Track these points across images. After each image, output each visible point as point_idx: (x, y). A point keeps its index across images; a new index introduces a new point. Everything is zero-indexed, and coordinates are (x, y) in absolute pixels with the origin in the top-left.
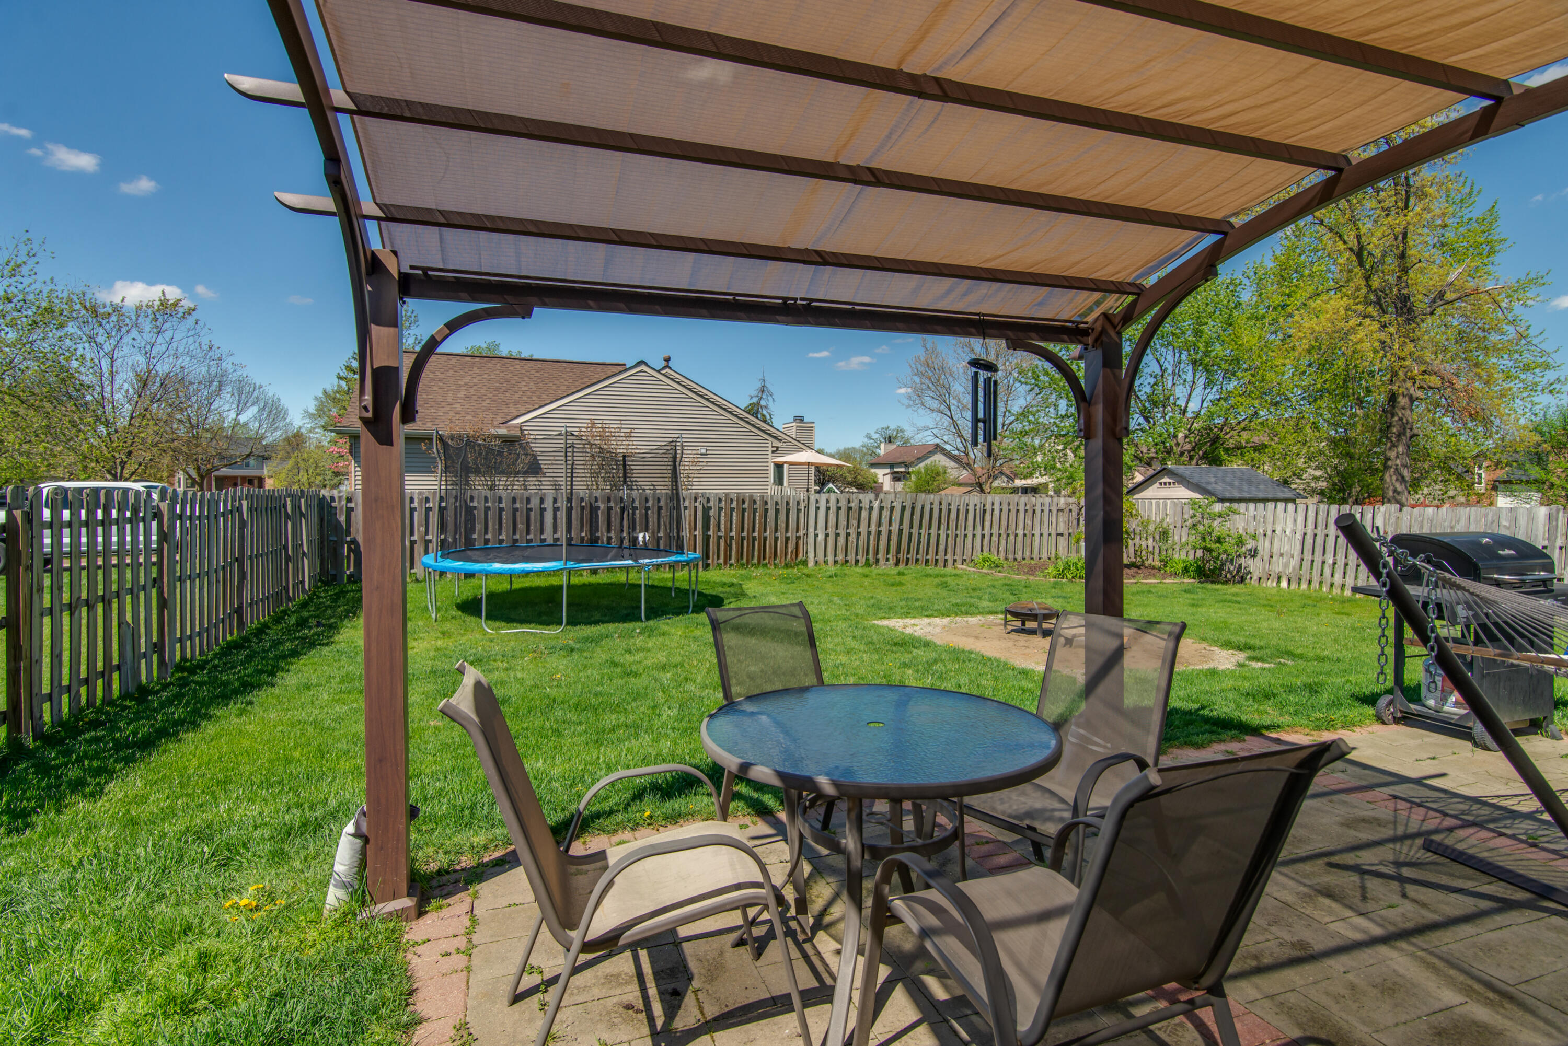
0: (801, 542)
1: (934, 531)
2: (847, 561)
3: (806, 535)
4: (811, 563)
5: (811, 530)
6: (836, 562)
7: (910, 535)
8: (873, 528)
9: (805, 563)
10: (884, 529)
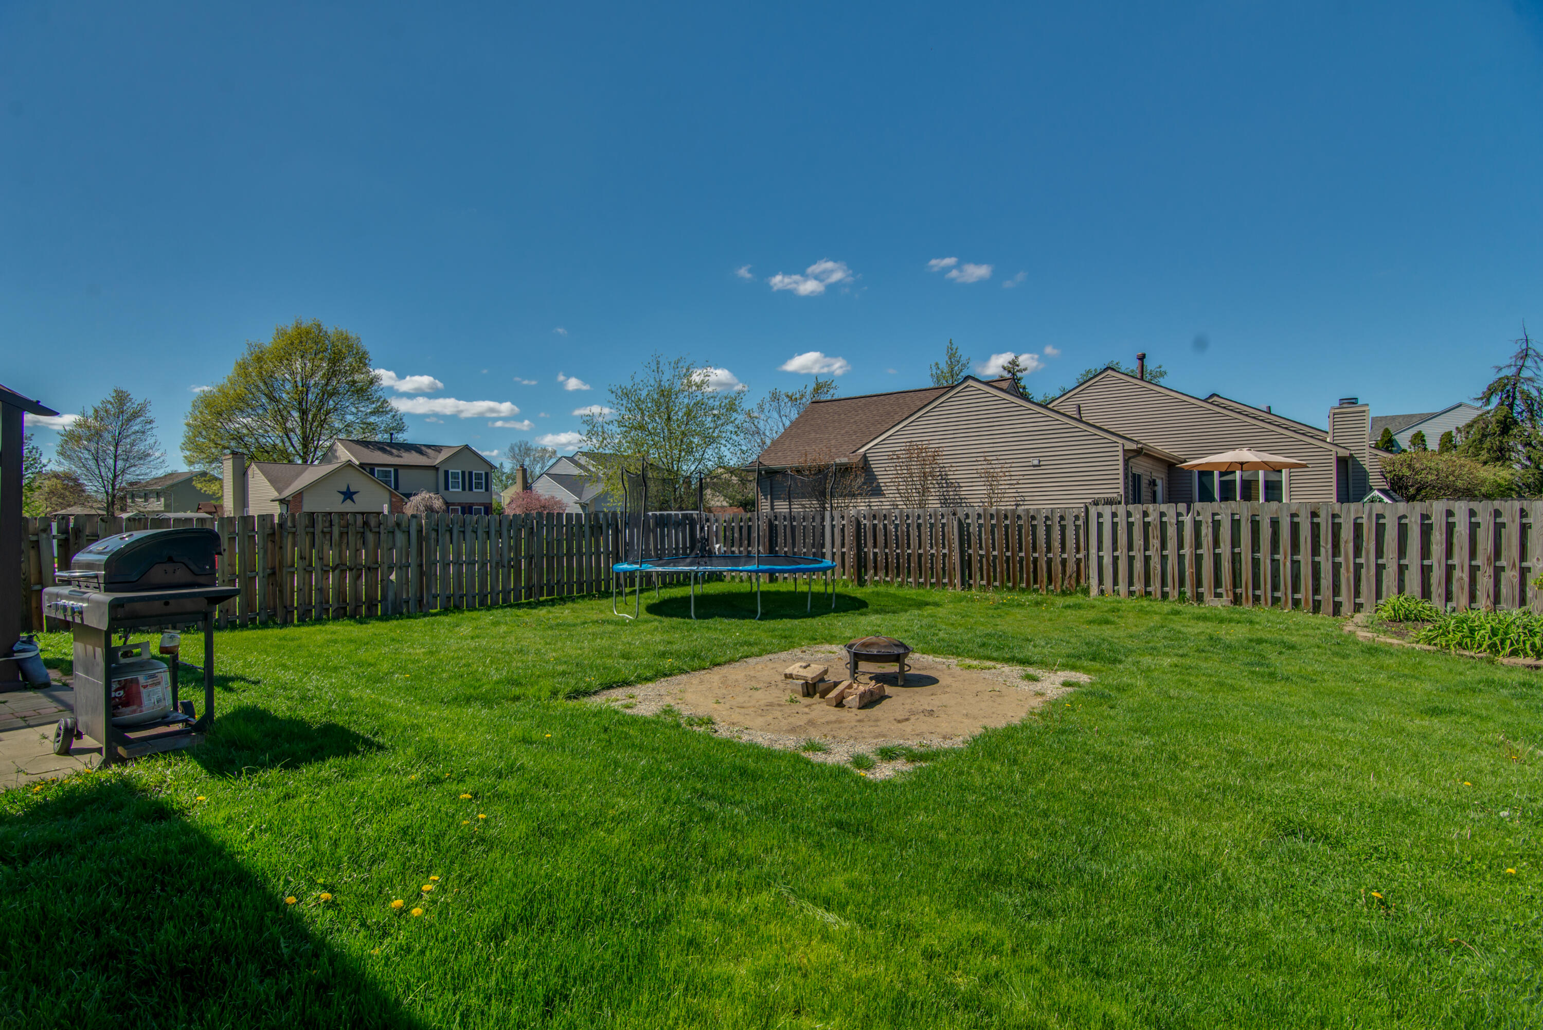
0: (1082, 565)
1: (1304, 556)
2: (1148, 594)
3: (1087, 556)
4: (1094, 591)
5: (1093, 551)
6: (1131, 593)
7: (1256, 563)
8: (1187, 551)
9: (1086, 591)
10: (1206, 551)
